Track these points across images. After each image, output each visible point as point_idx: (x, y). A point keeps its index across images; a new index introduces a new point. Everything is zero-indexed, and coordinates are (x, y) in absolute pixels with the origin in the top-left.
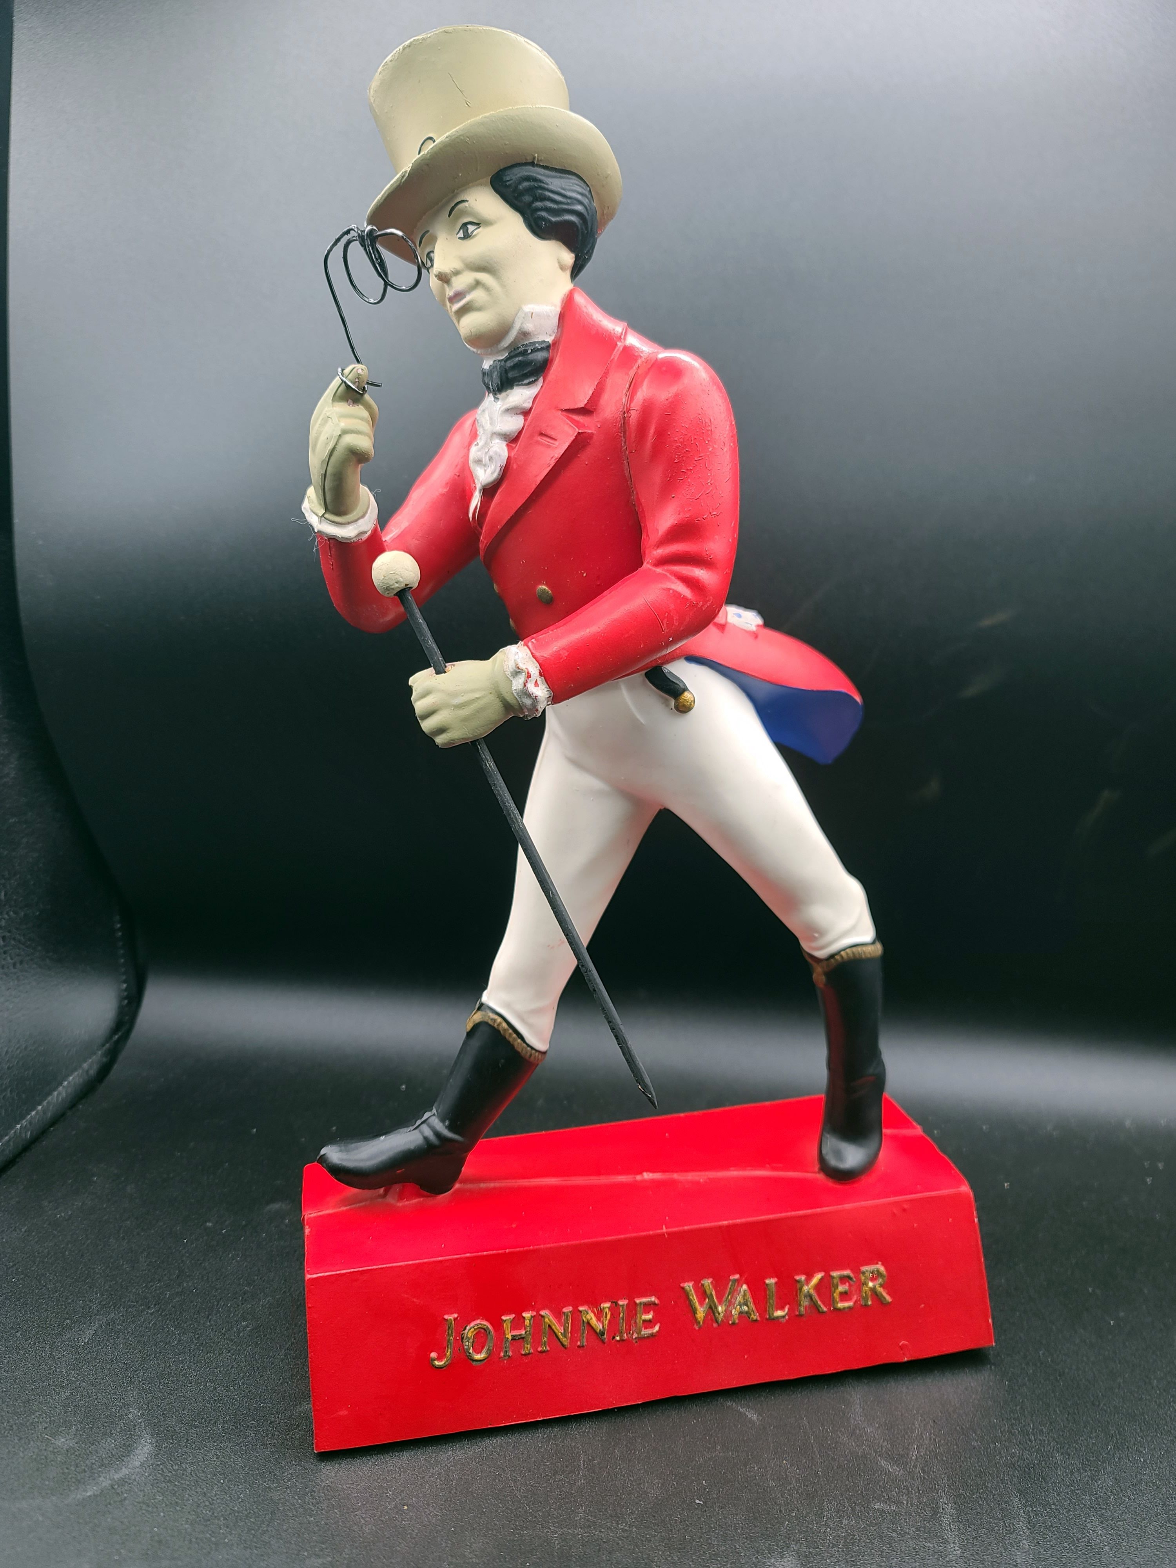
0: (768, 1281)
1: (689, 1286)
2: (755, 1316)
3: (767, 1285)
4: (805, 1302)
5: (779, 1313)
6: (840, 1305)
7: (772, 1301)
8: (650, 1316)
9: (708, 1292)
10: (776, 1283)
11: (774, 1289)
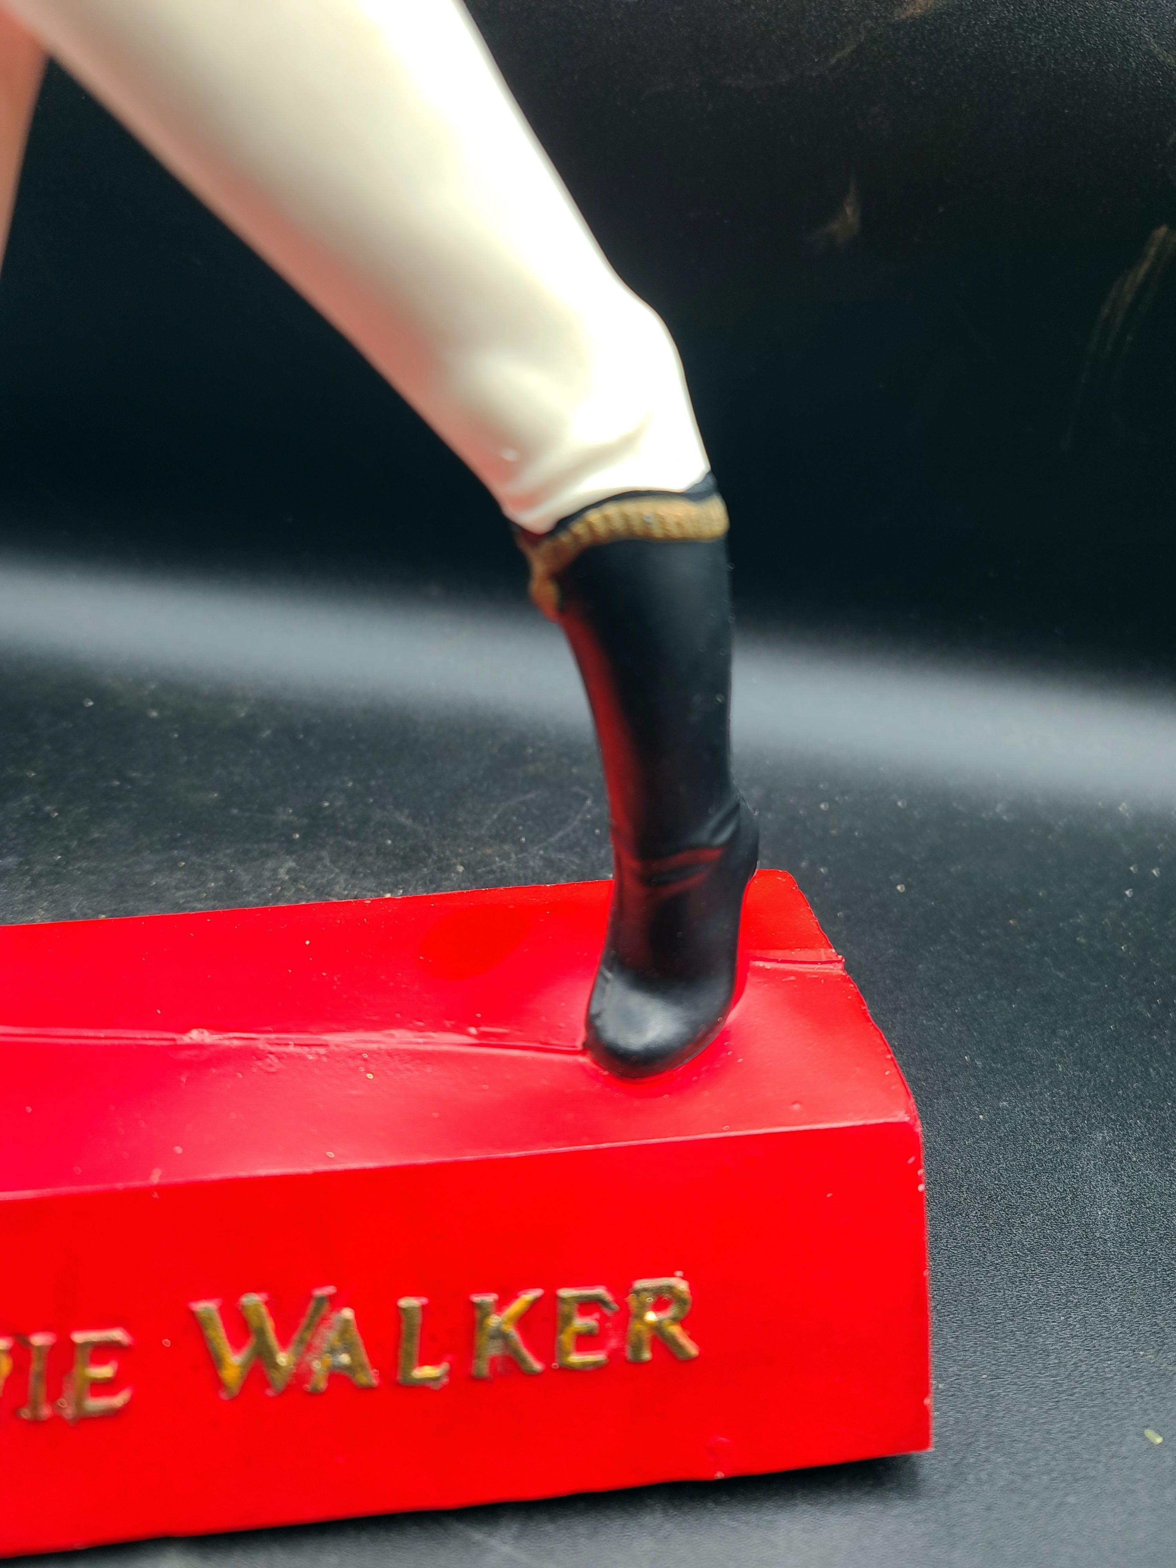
0: (405, 1303)
1: (206, 1308)
2: (368, 1377)
3: (404, 1310)
4: (491, 1350)
5: (427, 1372)
6: (576, 1359)
7: (411, 1346)
8: (105, 1372)
9: (254, 1322)
10: (424, 1307)
11: (418, 1319)
